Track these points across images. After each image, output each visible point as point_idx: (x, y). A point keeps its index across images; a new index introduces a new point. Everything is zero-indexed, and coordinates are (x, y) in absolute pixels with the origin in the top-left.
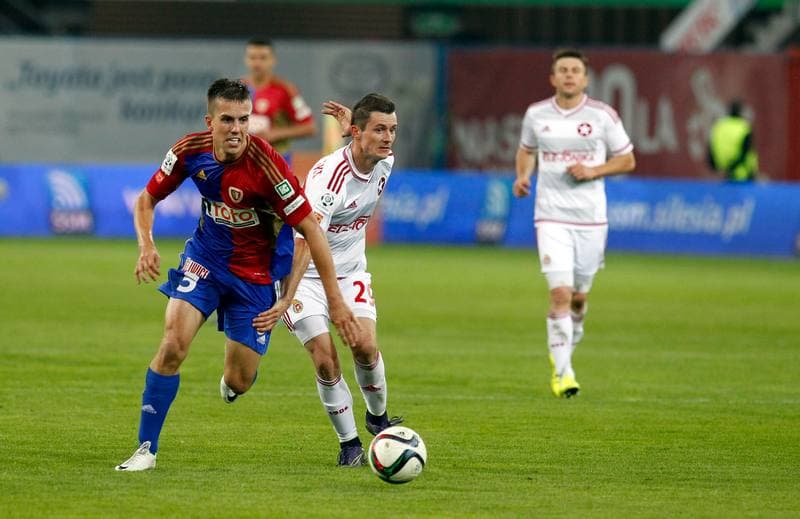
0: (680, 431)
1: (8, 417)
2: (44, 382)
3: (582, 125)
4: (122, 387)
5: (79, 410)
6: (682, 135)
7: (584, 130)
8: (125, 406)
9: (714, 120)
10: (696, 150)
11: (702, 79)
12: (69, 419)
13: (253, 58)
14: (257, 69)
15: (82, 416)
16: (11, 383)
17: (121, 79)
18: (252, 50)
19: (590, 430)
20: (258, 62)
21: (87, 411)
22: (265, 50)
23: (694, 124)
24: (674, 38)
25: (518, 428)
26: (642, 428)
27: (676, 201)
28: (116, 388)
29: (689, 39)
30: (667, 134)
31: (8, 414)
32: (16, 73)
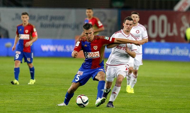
0: (178, 105)
1: (12, 101)
2: (21, 92)
3: (137, 31)
4: (41, 94)
5: (30, 99)
6: (179, 32)
7: (138, 32)
8: (41, 98)
9: (187, 28)
10: (182, 35)
11: (184, 18)
12: (27, 102)
13: (88, 12)
14: (89, 15)
15: (31, 101)
16: (13, 92)
17: (40, 18)
18: (87, 10)
19: (156, 104)
20: (89, 13)
21: (32, 99)
22: (91, 10)
23: (182, 29)
24: (177, 8)
25: (138, 104)
26: (169, 104)
27: (177, 48)
28: (39, 94)
29: (181, 8)
30: (175, 31)
31: (12, 100)
32: (14, 16)
